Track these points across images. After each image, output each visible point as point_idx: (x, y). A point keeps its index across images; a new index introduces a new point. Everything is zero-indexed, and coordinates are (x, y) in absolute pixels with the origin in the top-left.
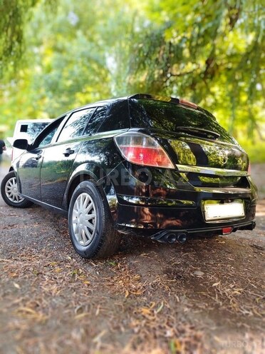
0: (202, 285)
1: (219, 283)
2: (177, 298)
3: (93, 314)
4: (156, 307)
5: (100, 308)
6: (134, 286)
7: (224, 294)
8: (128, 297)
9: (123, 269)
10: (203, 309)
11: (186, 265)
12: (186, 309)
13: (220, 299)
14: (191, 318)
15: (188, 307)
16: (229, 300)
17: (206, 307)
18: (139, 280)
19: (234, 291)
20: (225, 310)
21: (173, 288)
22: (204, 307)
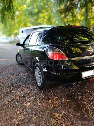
0: (80, 103)
1: (87, 102)
2: (69, 109)
3: (39, 117)
4: (61, 113)
5: (42, 114)
6: (55, 102)
7: (88, 108)
8: (52, 108)
9: (52, 94)
10: (78, 116)
11: (75, 92)
12: (72, 115)
13: (86, 111)
14: (72, 120)
15: (72, 114)
16: (89, 111)
17: (79, 115)
18: (57, 100)
19: (92, 106)
20: (86, 117)
21: (68, 104)
22: (78, 115)
